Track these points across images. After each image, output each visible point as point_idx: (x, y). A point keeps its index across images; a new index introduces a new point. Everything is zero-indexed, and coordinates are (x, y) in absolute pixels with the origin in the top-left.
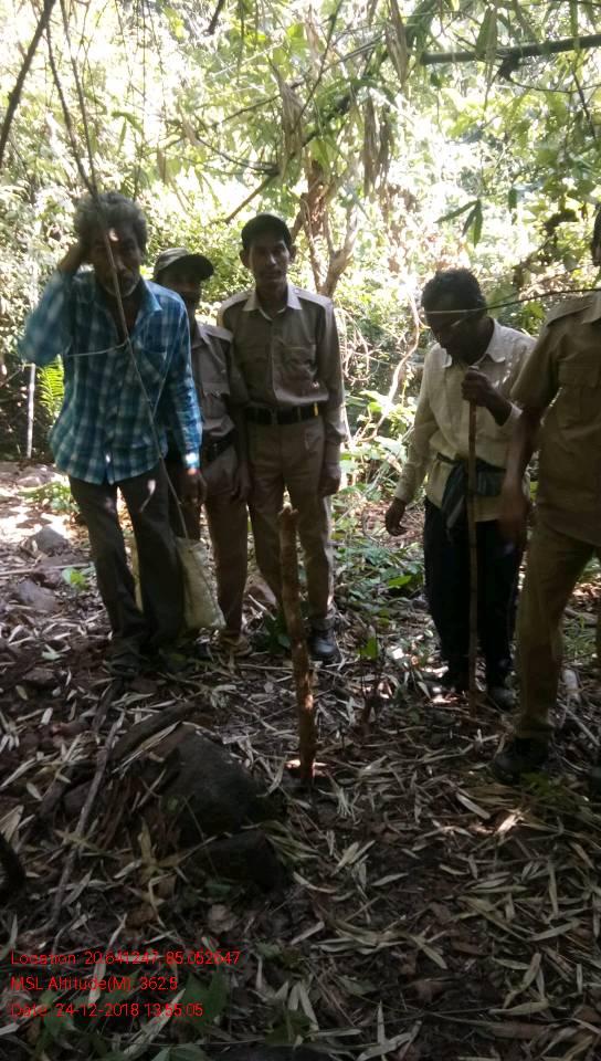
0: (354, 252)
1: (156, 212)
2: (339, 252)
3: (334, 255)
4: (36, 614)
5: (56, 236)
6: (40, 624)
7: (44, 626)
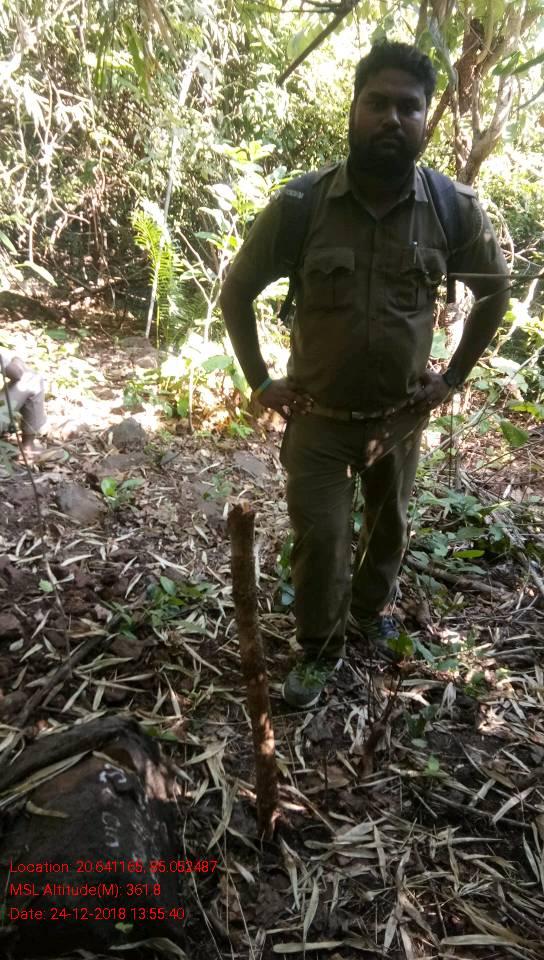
0: (504, 133)
1: (306, 83)
2: (485, 132)
3: (479, 136)
4: (69, 524)
5: (200, 108)
6: (68, 536)
7: (71, 540)
